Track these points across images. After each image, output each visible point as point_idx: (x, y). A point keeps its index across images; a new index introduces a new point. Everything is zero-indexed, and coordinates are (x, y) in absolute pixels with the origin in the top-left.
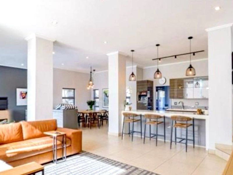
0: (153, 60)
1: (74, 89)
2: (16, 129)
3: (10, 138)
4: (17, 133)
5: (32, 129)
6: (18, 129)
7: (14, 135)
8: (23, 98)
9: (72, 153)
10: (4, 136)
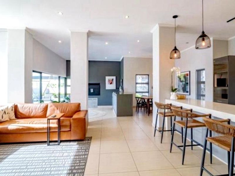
0: (228, 22)
1: (148, 75)
2: (43, 107)
3: (35, 115)
4: (42, 111)
5: (54, 109)
6: (43, 108)
7: (39, 112)
8: (111, 84)
9: (72, 139)
10: (32, 112)
